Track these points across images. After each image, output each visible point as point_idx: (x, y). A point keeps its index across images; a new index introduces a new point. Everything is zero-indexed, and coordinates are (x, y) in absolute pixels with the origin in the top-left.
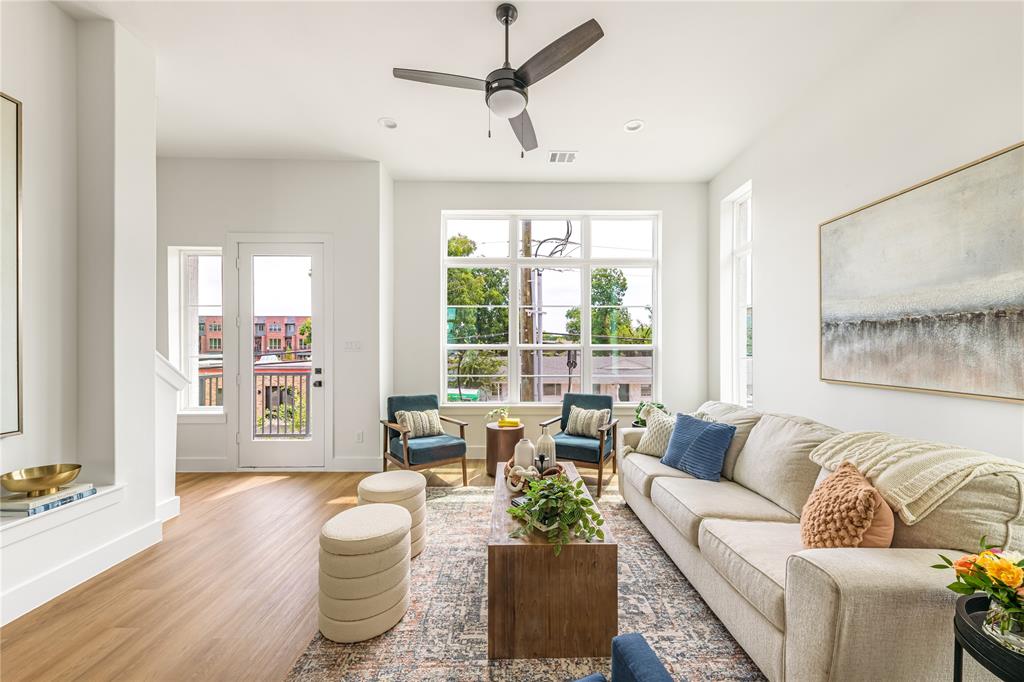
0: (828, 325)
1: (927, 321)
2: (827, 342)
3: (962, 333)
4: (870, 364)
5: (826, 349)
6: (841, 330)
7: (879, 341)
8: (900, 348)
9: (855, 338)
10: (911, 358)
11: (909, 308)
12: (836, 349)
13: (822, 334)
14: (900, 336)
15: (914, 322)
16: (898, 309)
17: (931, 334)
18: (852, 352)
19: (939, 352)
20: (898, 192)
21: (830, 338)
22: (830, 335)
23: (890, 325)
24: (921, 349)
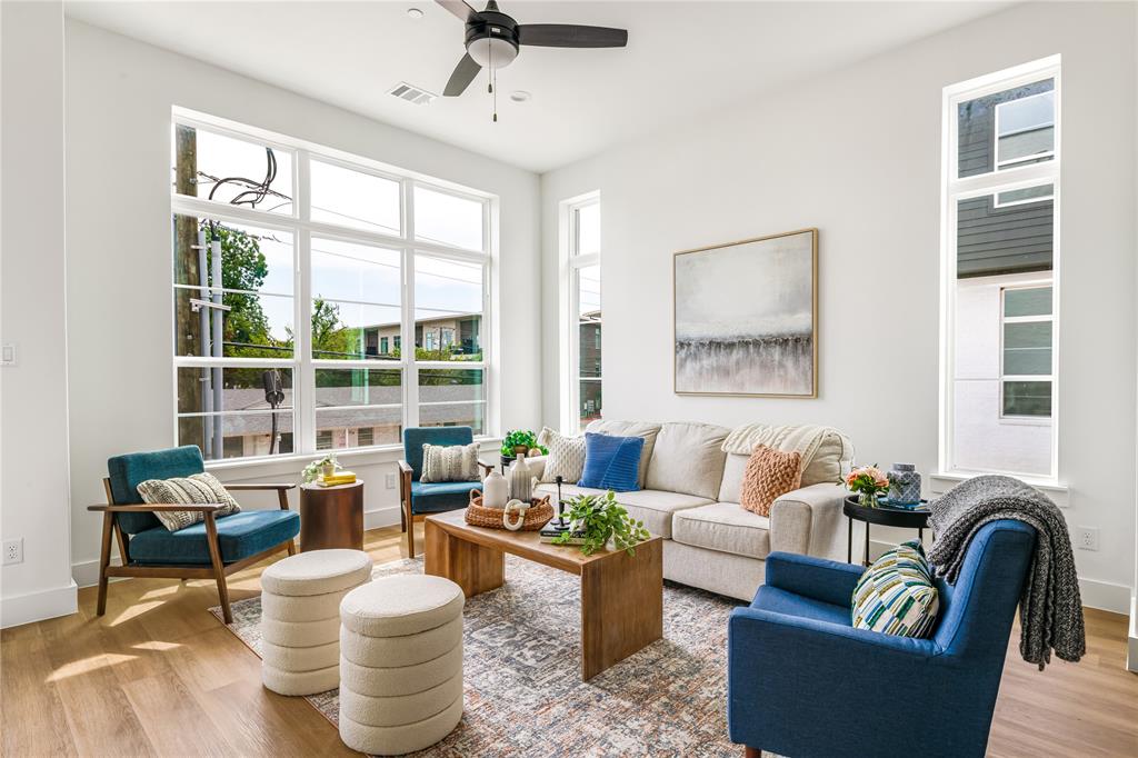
0: (682, 344)
1: (756, 344)
2: (681, 359)
3: (776, 352)
4: (716, 377)
5: (679, 366)
6: (693, 349)
7: (721, 358)
8: (738, 363)
9: (704, 356)
10: (745, 372)
11: (744, 333)
12: (689, 365)
13: (676, 352)
14: (737, 354)
15: (747, 343)
16: (736, 333)
17: (758, 353)
18: (702, 367)
19: (763, 366)
20: (737, 241)
21: (683, 356)
22: (683, 353)
23: (731, 346)
24: (752, 362)
